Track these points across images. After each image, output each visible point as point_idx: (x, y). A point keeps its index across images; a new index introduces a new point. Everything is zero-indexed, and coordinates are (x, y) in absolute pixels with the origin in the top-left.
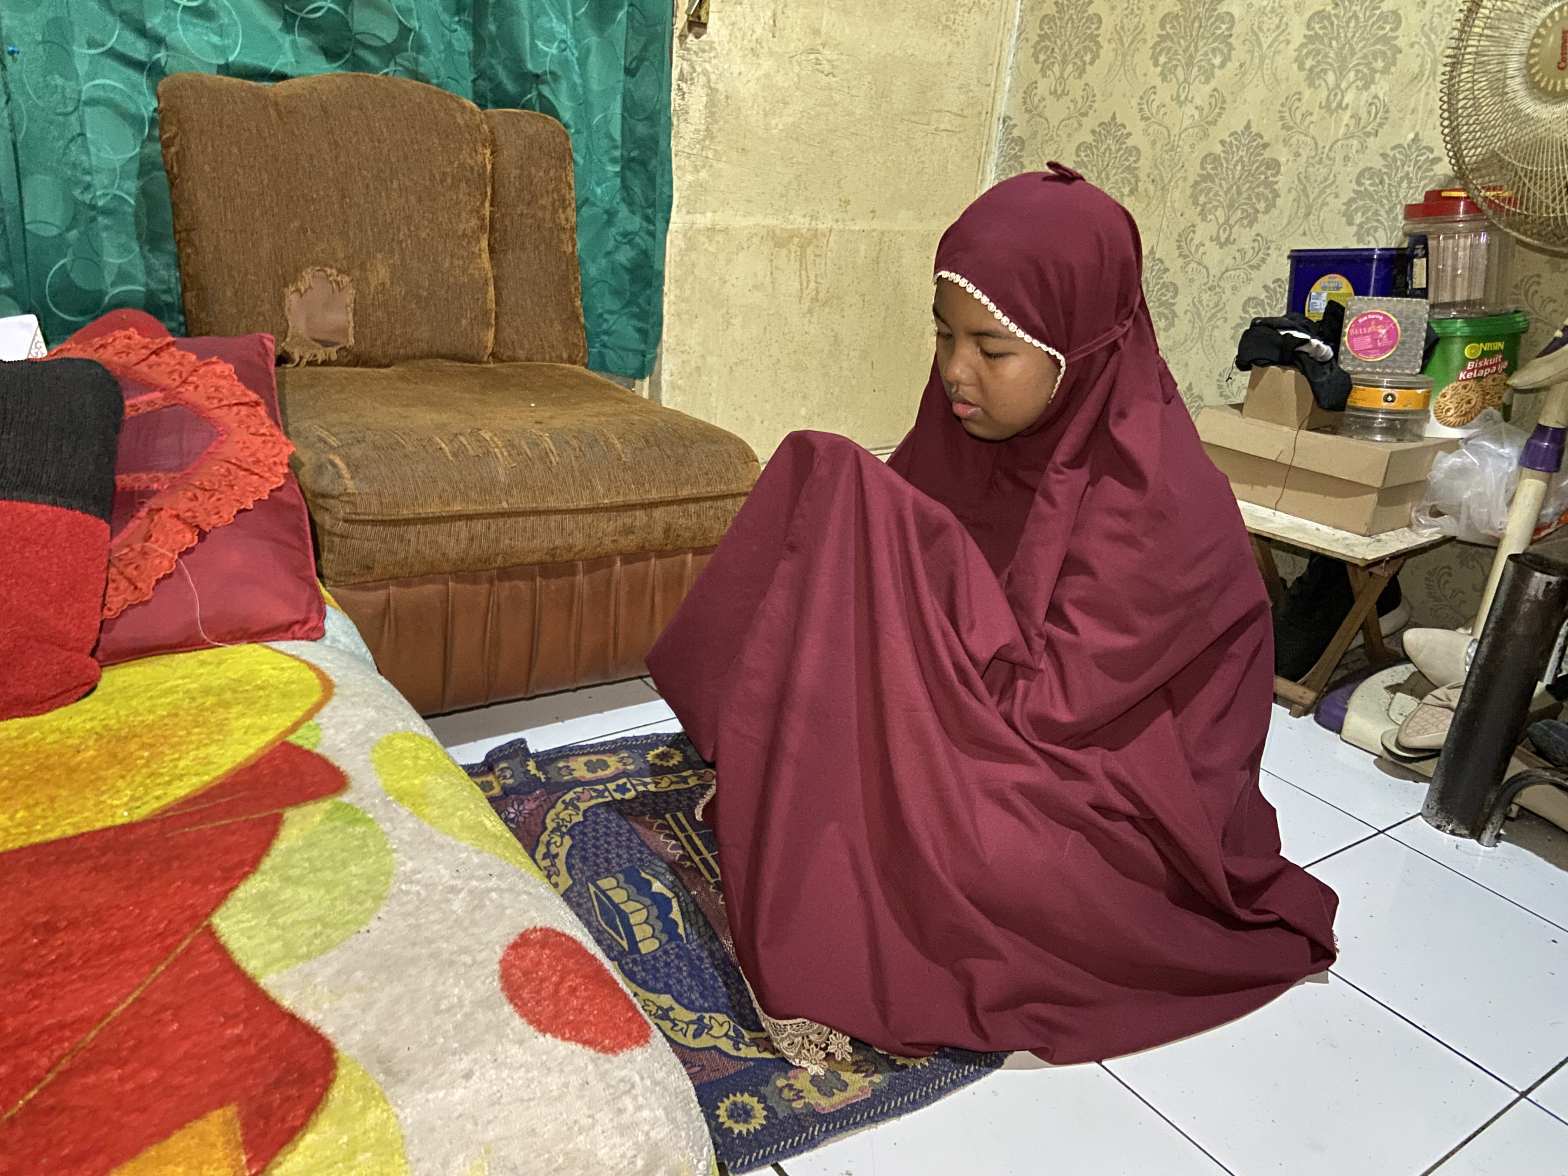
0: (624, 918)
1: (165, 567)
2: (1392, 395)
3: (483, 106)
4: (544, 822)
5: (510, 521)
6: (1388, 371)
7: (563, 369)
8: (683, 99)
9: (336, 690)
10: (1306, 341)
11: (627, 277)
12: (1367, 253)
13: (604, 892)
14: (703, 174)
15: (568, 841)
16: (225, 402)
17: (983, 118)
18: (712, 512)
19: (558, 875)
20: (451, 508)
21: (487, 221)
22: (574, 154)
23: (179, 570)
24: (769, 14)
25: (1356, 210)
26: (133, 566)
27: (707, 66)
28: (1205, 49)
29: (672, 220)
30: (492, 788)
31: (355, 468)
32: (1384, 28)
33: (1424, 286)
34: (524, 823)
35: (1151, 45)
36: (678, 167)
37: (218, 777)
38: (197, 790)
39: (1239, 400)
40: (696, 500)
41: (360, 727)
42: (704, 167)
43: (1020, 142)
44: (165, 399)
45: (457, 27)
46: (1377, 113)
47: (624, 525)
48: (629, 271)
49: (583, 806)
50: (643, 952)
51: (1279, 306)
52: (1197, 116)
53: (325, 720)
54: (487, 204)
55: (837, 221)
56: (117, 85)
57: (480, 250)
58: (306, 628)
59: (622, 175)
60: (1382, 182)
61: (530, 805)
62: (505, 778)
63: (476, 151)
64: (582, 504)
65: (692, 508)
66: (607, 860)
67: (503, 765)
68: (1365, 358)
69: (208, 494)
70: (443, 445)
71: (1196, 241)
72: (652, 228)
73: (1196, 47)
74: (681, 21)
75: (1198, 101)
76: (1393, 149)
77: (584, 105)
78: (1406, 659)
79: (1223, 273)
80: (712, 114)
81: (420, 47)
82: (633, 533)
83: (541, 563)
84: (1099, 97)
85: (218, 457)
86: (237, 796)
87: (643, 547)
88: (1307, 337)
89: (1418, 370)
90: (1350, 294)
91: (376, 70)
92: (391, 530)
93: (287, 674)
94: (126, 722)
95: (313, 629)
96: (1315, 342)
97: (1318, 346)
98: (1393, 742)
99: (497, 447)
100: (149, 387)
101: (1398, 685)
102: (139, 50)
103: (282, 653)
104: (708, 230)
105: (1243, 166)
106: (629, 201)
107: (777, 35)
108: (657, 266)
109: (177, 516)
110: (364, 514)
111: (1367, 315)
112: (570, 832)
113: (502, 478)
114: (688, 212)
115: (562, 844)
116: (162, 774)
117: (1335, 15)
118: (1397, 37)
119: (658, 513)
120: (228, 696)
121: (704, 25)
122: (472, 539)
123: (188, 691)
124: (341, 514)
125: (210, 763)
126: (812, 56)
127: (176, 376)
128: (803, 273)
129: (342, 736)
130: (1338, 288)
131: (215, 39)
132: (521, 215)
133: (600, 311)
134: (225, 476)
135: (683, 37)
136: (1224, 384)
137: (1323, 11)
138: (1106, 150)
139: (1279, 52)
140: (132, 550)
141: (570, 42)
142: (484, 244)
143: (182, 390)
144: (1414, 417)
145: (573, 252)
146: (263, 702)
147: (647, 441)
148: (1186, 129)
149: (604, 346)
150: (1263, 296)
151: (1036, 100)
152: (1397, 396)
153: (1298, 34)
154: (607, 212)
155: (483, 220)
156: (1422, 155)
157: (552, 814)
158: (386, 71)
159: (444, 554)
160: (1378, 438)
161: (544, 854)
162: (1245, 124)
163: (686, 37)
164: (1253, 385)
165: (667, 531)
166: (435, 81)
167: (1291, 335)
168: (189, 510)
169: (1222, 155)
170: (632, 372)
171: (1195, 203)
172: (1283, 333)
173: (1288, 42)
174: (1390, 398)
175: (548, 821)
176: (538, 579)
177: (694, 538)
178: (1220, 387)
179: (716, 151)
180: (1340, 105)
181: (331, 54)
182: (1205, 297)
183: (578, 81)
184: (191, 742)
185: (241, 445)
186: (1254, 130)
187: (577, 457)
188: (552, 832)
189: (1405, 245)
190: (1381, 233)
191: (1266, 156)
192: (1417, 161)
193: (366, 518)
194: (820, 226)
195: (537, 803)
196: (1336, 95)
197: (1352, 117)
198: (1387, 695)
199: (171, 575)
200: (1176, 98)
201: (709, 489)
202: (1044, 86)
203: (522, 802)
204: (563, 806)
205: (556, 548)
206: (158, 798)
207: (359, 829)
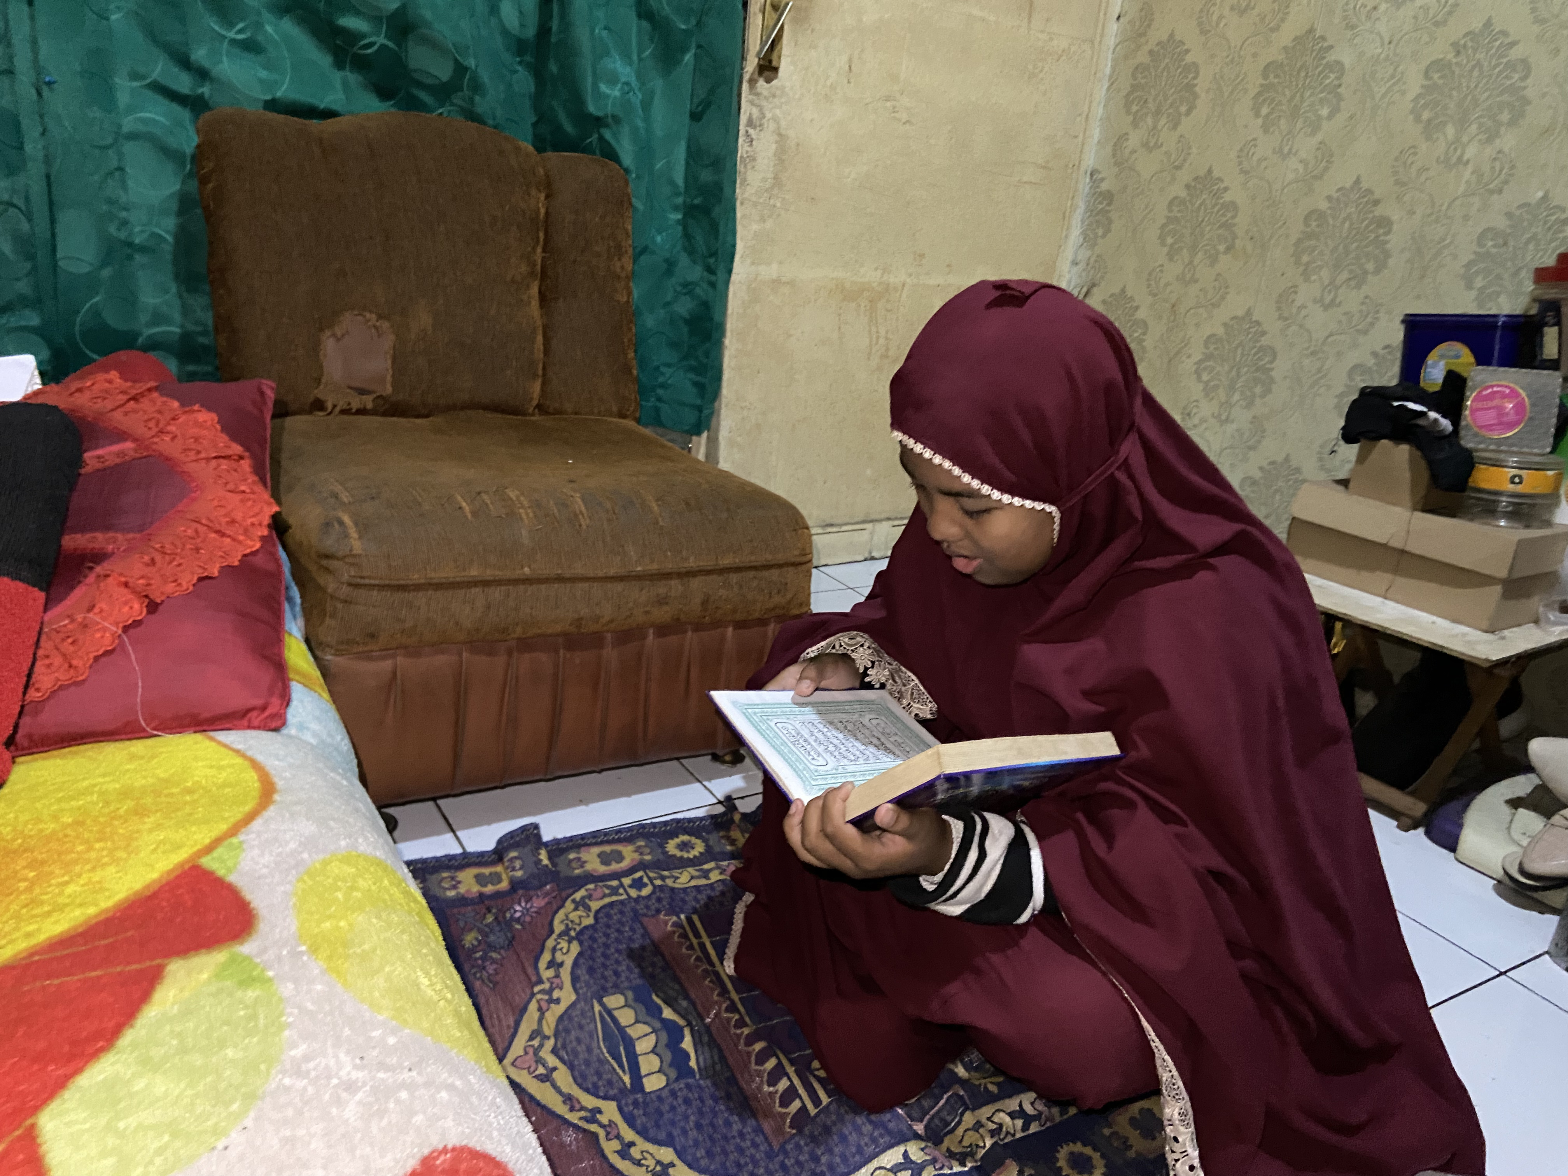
0: (629, 1044)
1: (107, 643)
2: (1520, 477)
3: (540, 150)
4: (551, 924)
5: (531, 589)
6: (1515, 449)
7: (610, 422)
8: (751, 145)
9: (276, 797)
10: (1422, 414)
11: (685, 329)
12: (1492, 319)
13: (609, 1012)
14: (769, 224)
15: (575, 948)
16: (203, 455)
17: (1069, 171)
18: (755, 584)
19: (561, 989)
20: (466, 573)
21: (539, 267)
22: (634, 200)
23: (122, 645)
24: (845, 58)
25: (1477, 273)
26: (70, 640)
27: (778, 112)
28: (1312, 99)
29: (735, 271)
30: (500, 881)
31: (364, 527)
32: (1510, 78)
33: (1556, 357)
34: (530, 923)
35: (1252, 95)
36: (744, 216)
37: (106, 910)
38: (75, 928)
39: (1341, 476)
40: (738, 569)
41: (292, 845)
42: (770, 216)
43: (1109, 197)
44: (136, 451)
45: (519, 68)
46: (1501, 171)
47: (658, 595)
48: (687, 322)
49: (595, 905)
50: (648, 1090)
51: (1389, 374)
52: (1301, 170)
53: (253, 836)
54: (539, 250)
55: (910, 275)
56: (158, 118)
57: (529, 297)
58: (267, 713)
59: (684, 223)
60: (1505, 244)
61: (538, 903)
62: (514, 869)
63: (529, 194)
64: (612, 572)
65: (734, 578)
66: (616, 974)
67: (513, 854)
68: (1489, 434)
69: (167, 558)
70: (464, 504)
71: (1298, 303)
72: (713, 278)
73: (1302, 96)
74: (751, 65)
75: (1303, 154)
76: (1519, 207)
77: (646, 151)
78: (1528, 768)
79: (1327, 337)
80: (781, 161)
81: (477, 87)
82: (667, 603)
83: (565, 635)
84: (1194, 150)
85: (189, 516)
86: (120, 937)
87: (678, 619)
88: (1424, 409)
89: (1548, 450)
90: (1471, 364)
91: (430, 111)
92: (399, 595)
93: (224, 774)
94: (22, 832)
95: (273, 716)
96: (1433, 415)
97: (1436, 420)
98: (1516, 867)
99: (523, 507)
100: (121, 436)
101: (1519, 799)
102: (183, 83)
103: (226, 746)
104: (774, 281)
105: (1351, 224)
106: (691, 251)
107: (852, 80)
108: (717, 318)
109: (126, 585)
110: (369, 577)
111: (1492, 386)
112: (579, 937)
113: (526, 541)
114: (753, 263)
115: (568, 951)
116: (42, 903)
117: (1457, 63)
118: (1525, 88)
119: (696, 583)
120: (148, 800)
121: (776, 70)
122: (488, 607)
123: (101, 793)
124: (346, 578)
125: (102, 890)
126: (888, 104)
127: (151, 424)
128: (874, 329)
129: (267, 859)
130: (1457, 357)
131: (263, 74)
132: (575, 261)
133: (656, 364)
134: (193, 538)
135: (752, 82)
136: (1326, 456)
137: (1441, 60)
138: (1201, 205)
139: (1394, 103)
140: (73, 621)
141: (634, 83)
142: (534, 290)
143: (156, 440)
144: (1545, 502)
145: (628, 302)
146: (188, 809)
147: (687, 504)
148: (1289, 184)
149: (659, 399)
150: (1371, 362)
151: (1127, 152)
152: (1524, 477)
153: (1414, 84)
154: (667, 261)
155: (535, 265)
156: (1551, 215)
157: (561, 915)
158: (440, 111)
159: (457, 624)
160: (1502, 523)
161: (549, 962)
162: (1354, 178)
163: (756, 81)
164: (1361, 459)
165: (705, 603)
166: (491, 122)
167: (1405, 407)
168: (142, 577)
169: (1329, 212)
170: (687, 428)
171: (1297, 262)
172: (1396, 404)
173: (1403, 93)
174: (1517, 480)
175: (556, 922)
176: (562, 652)
177: (734, 611)
178: (1321, 459)
179: (784, 199)
180: (1460, 159)
181: (384, 93)
182: (1306, 362)
183: (640, 124)
184: (88, 861)
185: (216, 503)
186: (1365, 185)
187: (609, 520)
188: (560, 936)
189: (1533, 312)
190: (1503, 299)
191: (1377, 213)
192: (1545, 223)
193: (372, 582)
194: (892, 280)
195: (546, 900)
196: (1456, 149)
197: (1472, 173)
198: (1507, 810)
199: (113, 651)
200: (1278, 151)
201: (753, 558)
202: (1134, 139)
203: (531, 899)
204: (572, 906)
205: (582, 619)
206: (28, 935)
207: (251, 994)
